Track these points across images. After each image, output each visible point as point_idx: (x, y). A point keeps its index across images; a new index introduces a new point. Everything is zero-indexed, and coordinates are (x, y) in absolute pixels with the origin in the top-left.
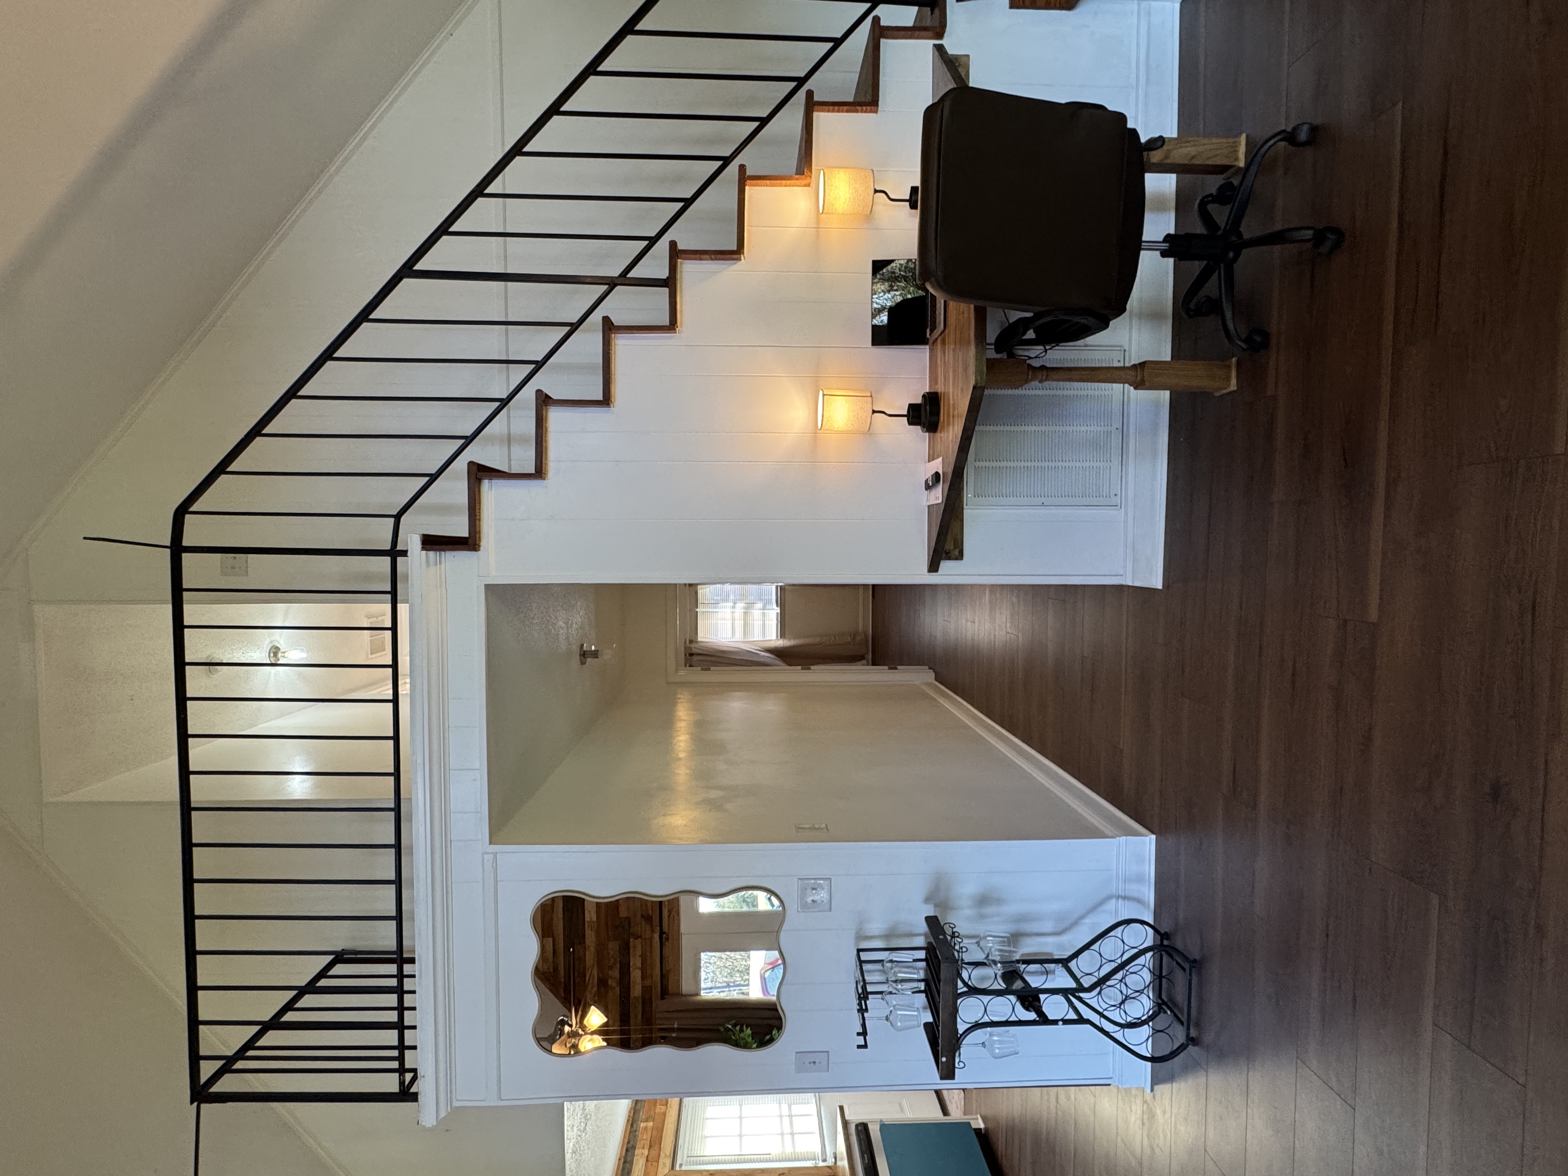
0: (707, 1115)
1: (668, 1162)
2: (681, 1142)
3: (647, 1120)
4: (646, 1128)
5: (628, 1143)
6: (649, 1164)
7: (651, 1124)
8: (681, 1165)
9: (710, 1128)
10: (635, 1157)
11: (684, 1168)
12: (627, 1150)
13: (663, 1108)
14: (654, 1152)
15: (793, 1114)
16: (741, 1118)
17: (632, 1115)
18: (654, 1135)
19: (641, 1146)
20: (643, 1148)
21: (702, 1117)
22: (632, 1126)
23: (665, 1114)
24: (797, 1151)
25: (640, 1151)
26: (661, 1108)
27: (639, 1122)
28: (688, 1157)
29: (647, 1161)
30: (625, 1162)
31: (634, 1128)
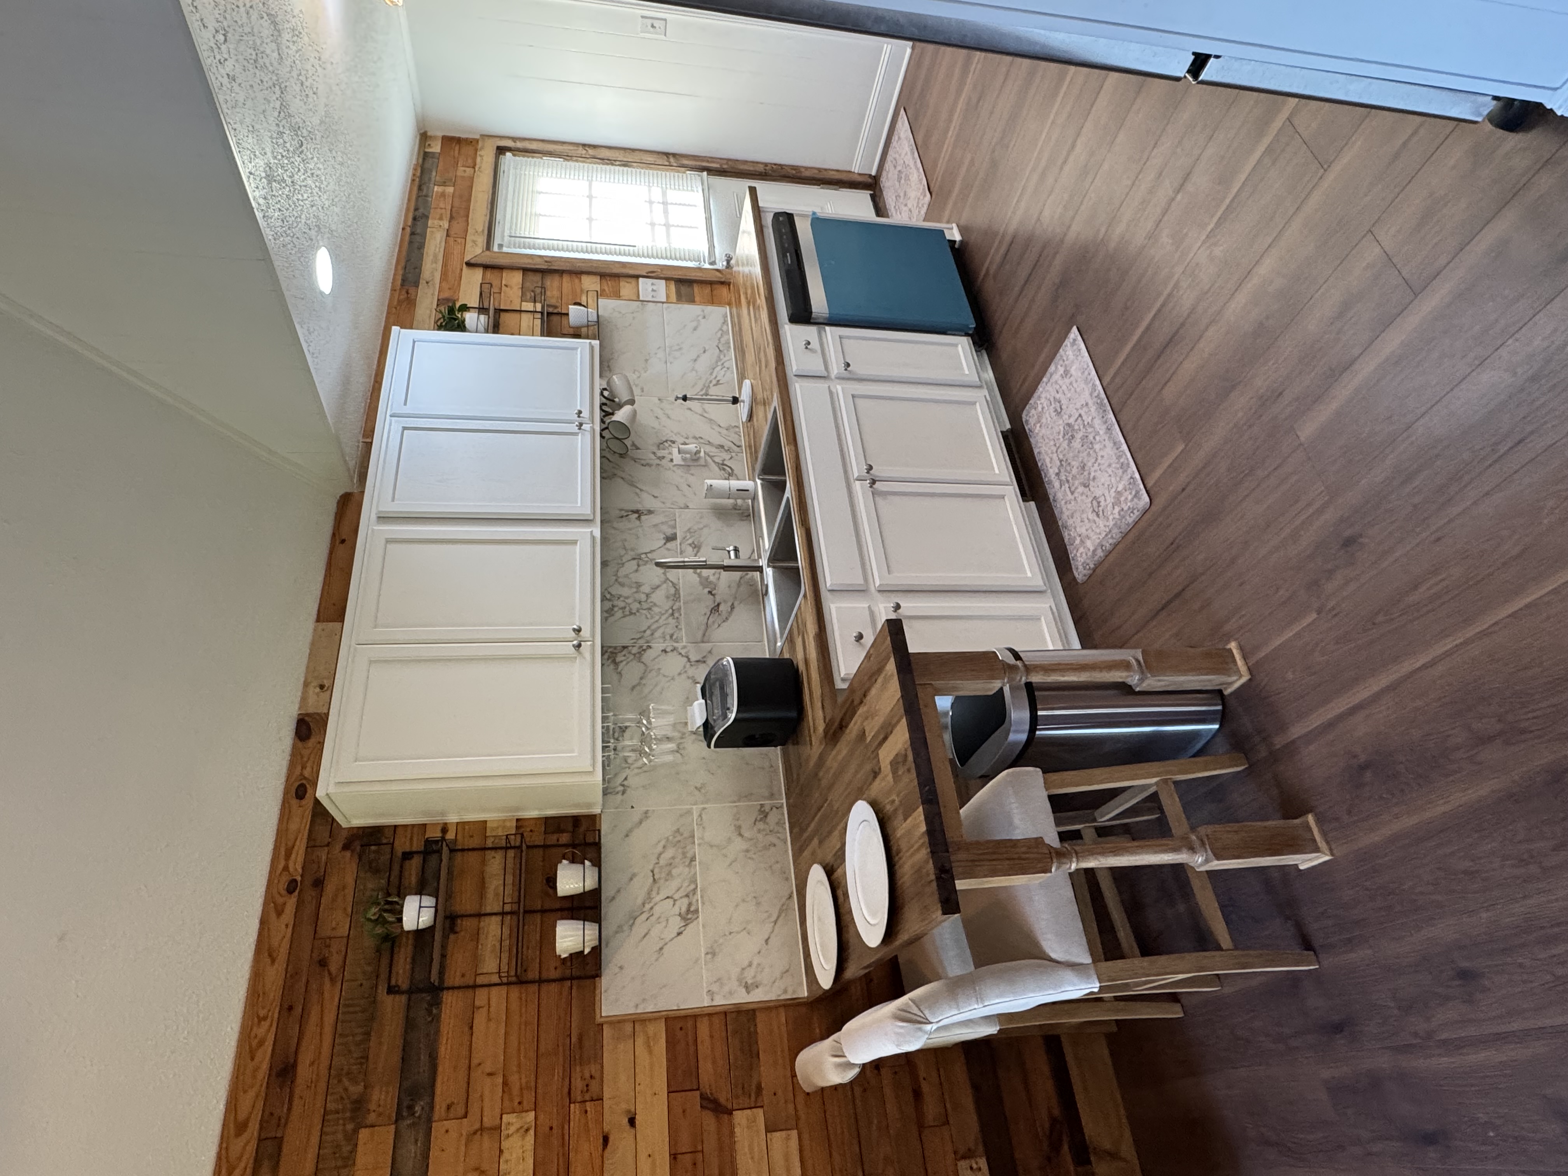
0: (538, 188)
1: (481, 240)
2: (499, 216)
3: (444, 184)
4: (443, 195)
5: (416, 209)
6: (451, 240)
7: (450, 190)
8: (501, 246)
9: (541, 205)
10: (429, 230)
11: (505, 250)
12: (415, 219)
13: (469, 171)
14: (457, 227)
15: (669, 202)
16: (590, 197)
17: (418, 174)
18: (456, 204)
19: (438, 217)
20: (441, 219)
21: (531, 189)
22: (420, 188)
23: (472, 179)
24: (673, 246)
25: (436, 222)
26: (465, 171)
27: (432, 185)
28: (511, 236)
29: (448, 235)
30: (413, 233)
31: (424, 193)
